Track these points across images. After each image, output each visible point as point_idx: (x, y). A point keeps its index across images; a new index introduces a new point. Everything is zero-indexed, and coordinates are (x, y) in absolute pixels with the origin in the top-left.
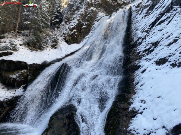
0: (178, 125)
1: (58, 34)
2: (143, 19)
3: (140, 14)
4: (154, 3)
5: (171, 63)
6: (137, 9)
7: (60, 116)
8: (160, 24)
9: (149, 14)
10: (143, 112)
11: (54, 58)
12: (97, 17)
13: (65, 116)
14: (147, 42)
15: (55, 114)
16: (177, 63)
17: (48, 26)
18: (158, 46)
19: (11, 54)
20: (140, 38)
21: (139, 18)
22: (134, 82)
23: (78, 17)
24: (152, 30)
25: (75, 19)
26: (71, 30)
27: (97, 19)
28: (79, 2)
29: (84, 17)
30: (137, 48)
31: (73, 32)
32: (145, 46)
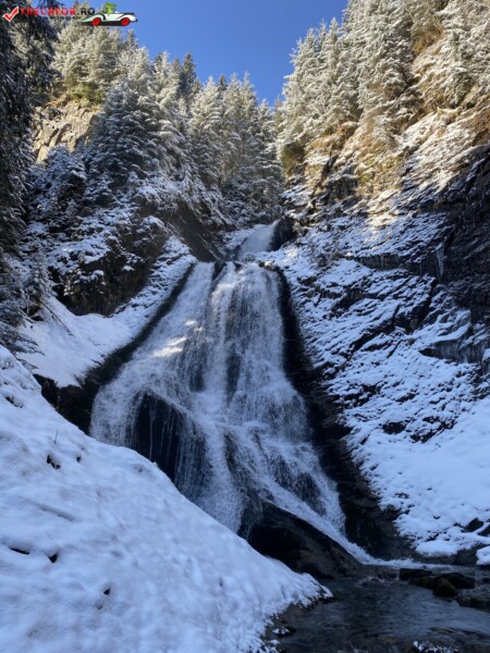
2: (327, 322)
3: (316, 305)
4: (350, 296)
5: (412, 434)
8: (371, 349)
9: (340, 314)
10: (409, 511)
12: (167, 249)
14: (350, 380)
16: (420, 435)
18: (378, 395)
20: (329, 365)
21: (314, 314)
22: (354, 460)
23: (108, 232)
24: (355, 355)
25: (96, 233)
26: (88, 268)
27: (166, 256)
28: (107, 180)
29: (128, 237)
30: (324, 384)
31: (93, 277)
32: (347, 387)
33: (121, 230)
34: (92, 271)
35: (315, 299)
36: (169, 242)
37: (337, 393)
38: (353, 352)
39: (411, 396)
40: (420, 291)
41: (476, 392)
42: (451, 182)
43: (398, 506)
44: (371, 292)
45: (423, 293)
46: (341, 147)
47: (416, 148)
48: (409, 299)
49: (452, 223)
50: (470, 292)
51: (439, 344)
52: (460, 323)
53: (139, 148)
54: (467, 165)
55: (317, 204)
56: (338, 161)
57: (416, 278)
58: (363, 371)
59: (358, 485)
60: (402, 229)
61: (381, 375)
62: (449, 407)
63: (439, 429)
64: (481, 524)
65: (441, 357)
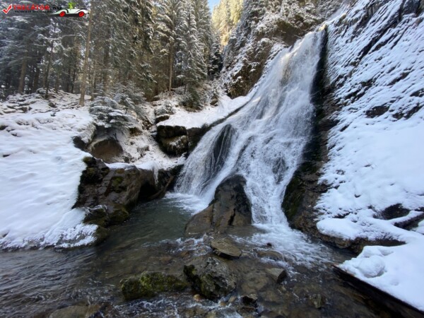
0: (394, 205)
1: (218, 86)
2: (348, 44)
3: (343, 35)
4: (368, 13)
5: (394, 113)
6: (337, 28)
7: (227, 187)
8: (377, 48)
9: (359, 33)
10: (338, 186)
11: (215, 120)
12: (272, 52)
13: (232, 187)
14: (353, 82)
15: (221, 185)
16: (404, 112)
17: (205, 77)
18: (373, 86)
19: (167, 118)
20: (341, 77)
21: (340, 44)
22: (328, 145)
23: (243, 57)
24: (363, 60)
25: (239, 60)
26: (235, 78)
27: (271, 55)
28: (244, 33)
30: (334, 93)
31: (237, 80)
32: (349, 89)
33: (248, 53)
36: (273, 48)
37: (339, 96)
38: (360, 59)
39: (404, 76)
43: (331, 182)
53: (255, 7)
58: (366, 70)
64: (406, 211)
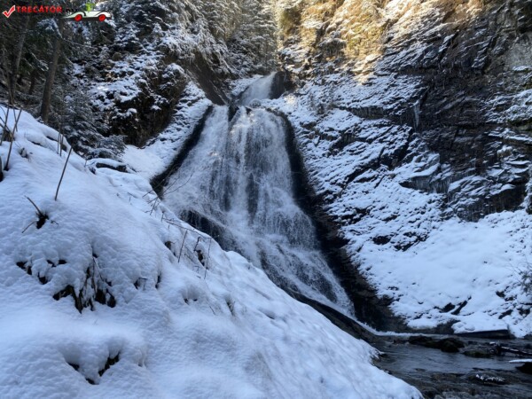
2: (325, 159)
3: (316, 145)
4: (343, 138)
5: (395, 244)
6: (306, 130)
9: (336, 153)
10: (399, 299)
12: (187, 92)
14: (346, 204)
16: (402, 245)
18: (368, 216)
20: (328, 192)
21: (315, 151)
22: (353, 264)
23: (138, 75)
24: (349, 185)
25: (127, 76)
26: (123, 106)
27: (187, 98)
28: (134, 29)
29: (155, 81)
30: (324, 207)
31: (128, 114)
32: (343, 210)
33: (148, 74)
34: (127, 109)
35: (316, 141)
36: (188, 87)
37: (336, 214)
38: (347, 183)
39: (394, 217)
40: (400, 137)
41: (443, 215)
42: (426, 51)
43: (391, 296)
44: (361, 136)
45: (403, 139)
46: (332, 15)
47: (396, 21)
48: (391, 143)
49: (426, 85)
50: (439, 139)
51: (415, 179)
52: (431, 163)
54: (440, 38)
55: (313, 61)
56: (330, 26)
57: (397, 127)
58: (356, 197)
59: (358, 281)
60: (386, 87)
61: (370, 201)
62: (423, 225)
63: (415, 242)
64: (453, 307)
65: (416, 189)
